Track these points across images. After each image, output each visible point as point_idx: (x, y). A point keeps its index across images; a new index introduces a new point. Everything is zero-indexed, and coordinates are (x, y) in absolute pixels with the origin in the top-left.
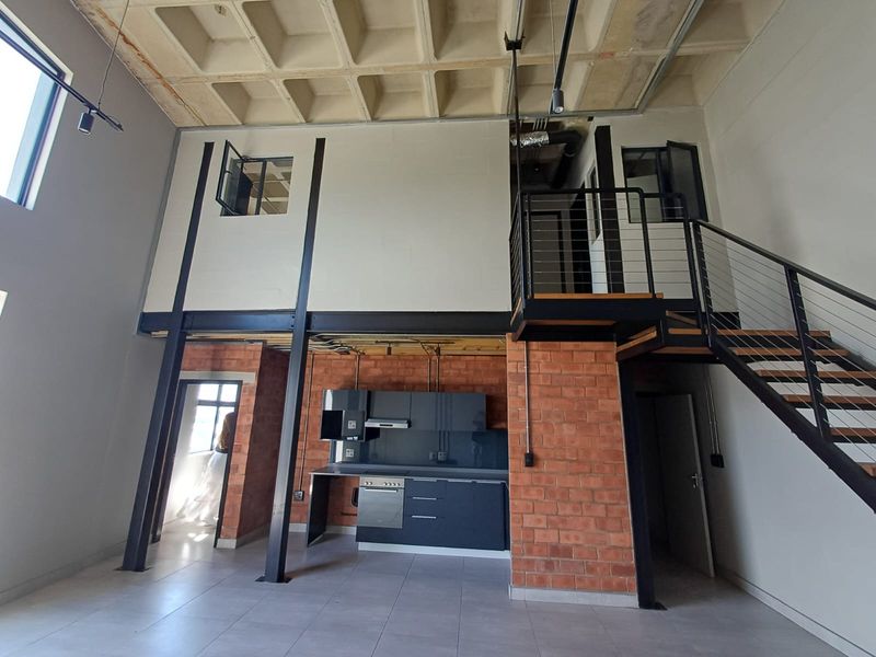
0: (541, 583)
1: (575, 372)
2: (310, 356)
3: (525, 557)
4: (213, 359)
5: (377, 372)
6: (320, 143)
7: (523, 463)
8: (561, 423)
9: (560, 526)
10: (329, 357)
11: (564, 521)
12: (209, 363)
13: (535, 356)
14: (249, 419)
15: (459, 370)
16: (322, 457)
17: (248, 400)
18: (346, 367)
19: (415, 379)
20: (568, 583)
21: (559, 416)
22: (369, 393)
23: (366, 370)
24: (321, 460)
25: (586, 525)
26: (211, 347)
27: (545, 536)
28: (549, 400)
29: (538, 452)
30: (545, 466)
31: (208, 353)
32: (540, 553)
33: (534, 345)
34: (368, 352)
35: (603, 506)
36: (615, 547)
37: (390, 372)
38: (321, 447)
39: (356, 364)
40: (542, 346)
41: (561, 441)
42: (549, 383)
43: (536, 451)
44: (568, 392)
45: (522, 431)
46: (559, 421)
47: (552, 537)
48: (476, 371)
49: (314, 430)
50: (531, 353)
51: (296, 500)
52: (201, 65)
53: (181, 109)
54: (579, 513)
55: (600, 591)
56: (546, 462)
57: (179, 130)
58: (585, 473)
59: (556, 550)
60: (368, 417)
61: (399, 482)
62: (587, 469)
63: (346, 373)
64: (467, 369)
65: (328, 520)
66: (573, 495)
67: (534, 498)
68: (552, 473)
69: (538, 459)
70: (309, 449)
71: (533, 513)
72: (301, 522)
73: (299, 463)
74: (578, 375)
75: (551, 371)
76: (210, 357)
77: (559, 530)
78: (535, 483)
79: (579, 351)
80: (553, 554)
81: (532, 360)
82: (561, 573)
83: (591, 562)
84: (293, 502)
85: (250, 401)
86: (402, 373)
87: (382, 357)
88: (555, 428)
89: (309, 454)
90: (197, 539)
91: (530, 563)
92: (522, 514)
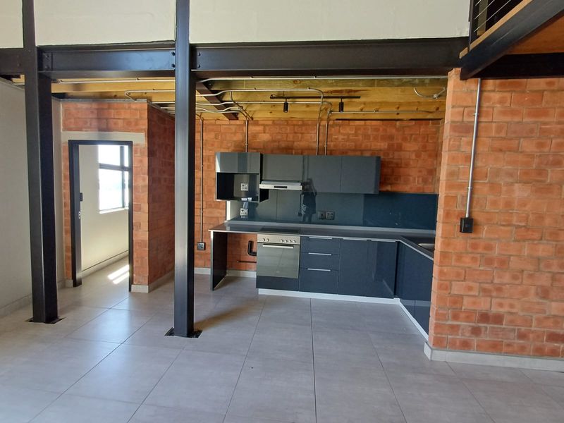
0: (465, 346)
1: (543, 119)
2: (198, 122)
3: (450, 322)
4: (99, 119)
5: (265, 137)
7: (458, 228)
8: (512, 184)
9: (494, 294)
10: (218, 122)
11: (499, 289)
12: (95, 123)
13: (489, 99)
14: (144, 180)
15: (348, 135)
16: (219, 215)
17: (141, 161)
18: (235, 133)
19: (303, 144)
20: (495, 348)
21: (511, 175)
22: (262, 156)
23: (255, 136)
24: (218, 218)
25: (525, 293)
26: (95, 106)
27: (474, 303)
28: (501, 155)
29: (478, 216)
30: (484, 233)
31: (92, 112)
32: (468, 319)
33: (491, 83)
34: (257, 117)
35: (549, 275)
36: (555, 316)
37: (279, 137)
38: (217, 206)
39: (245, 129)
40: (501, 85)
41: (508, 204)
42: (503, 134)
43: (476, 216)
44: (528, 146)
45: (462, 192)
46: (510, 180)
47: (484, 305)
48: (366, 136)
49: (210, 192)
50: (485, 94)
51: (198, 249)
54: (517, 282)
55: (529, 356)
56: (486, 228)
58: (534, 240)
59: (485, 317)
60: (261, 180)
61: (295, 239)
62: (537, 235)
63: (235, 139)
64: (356, 134)
65: (228, 266)
66: (514, 264)
67: (467, 265)
68: (491, 239)
69: (476, 224)
70: (206, 208)
71: (465, 280)
72: (204, 266)
73: (197, 220)
74: (545, 124)
75: (508, 119)
76: (95, 116)
77: (491, 297)
78: (470, 250)
79: (553, 91)
80: (480, 321)
81: (485, 104)
82: (488, 339)
83: (523, 329)
84: (196, 251)
85: (143, 163)
86: (291, 137)
87: (270, 123)
88: (504, 189)
89: (207, 212)
90: (116, 282)
91: (454, 329)
92: (451, 281)
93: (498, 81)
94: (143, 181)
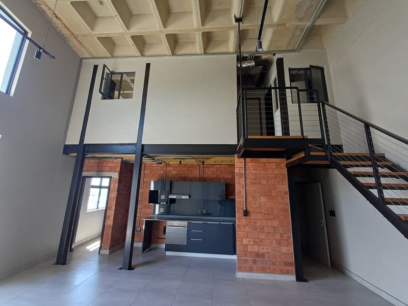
0: (251, 270)
1: (267, 172)
2: (143, 165)
3: (243, 258)
4: (98, 166)
5: (174, 172)
6: (148, 65)
7: (242, 214)
8: (260, 196)
9: (260, 244)
10: (152, 165)
11: (261, 242)
12: (96, 168)
13: (248, 165)
15: (213, 171)
16: (149, 212)
18: (160, 170)
19: (192, 176)
20: (263, 270)
21: (259, 193)
22: (171, 182)
23: (170, 171)
24: (148, 213)
25: (271, 243)
26: (97, 161)
27: (252, 248)
28: (255, 185)
29: (250, 209)
30: (253, 216)
32: (251, 256)
33: (248, 160)
34: (170, 163)
35: (279, 234)
36: (285, 253)
37: (181, 172)
38: (149, 207)
39: (165, 168)
40: (252, 160)
41: (260, 204)
42: (254, 178)
43: (248, 209)
44: (263, 182)
45: (242, 200)
47: (256, 249)
48: (221, 172)
49: (145, 199)
50: (246, 163)
51: (137, 232)
52: (92, 29)
53: (83, 49)
54: (268, 238)
55: (278, 274)
56: (253, 214)
57: (82, 59)
58: (271, 219)
59: (258, 255)
60: (171, 193)
61: (185, 223)
62: (272, 217)
63: (160, 173)
64: (216, 171)
65: (152, 241)
66: (266, 229)
67: (247, 231)
68: (256, 219)
69: (249, 213)
70: (143, 208)
71: (247, 238)
72: (139, 242)
73: (138, 215)
74: (268, 174)
75: (255, 172)
76: (96, 165)
77: (259, 245)
78: (248, 224)
79: (269, 163)
80: (256, 257)
81: (247, 167)
82: (260, 265)
83: (274, 260)
84: (136, 233)
85: (116, 186)
86: (186, 173)
87: (177, 166)
88: (257, 198)
89: (143, 211)
90: (91, 250)
91: (245, 261)
92: (242, 238)
93: (250, 159)
94: (114, 195)
